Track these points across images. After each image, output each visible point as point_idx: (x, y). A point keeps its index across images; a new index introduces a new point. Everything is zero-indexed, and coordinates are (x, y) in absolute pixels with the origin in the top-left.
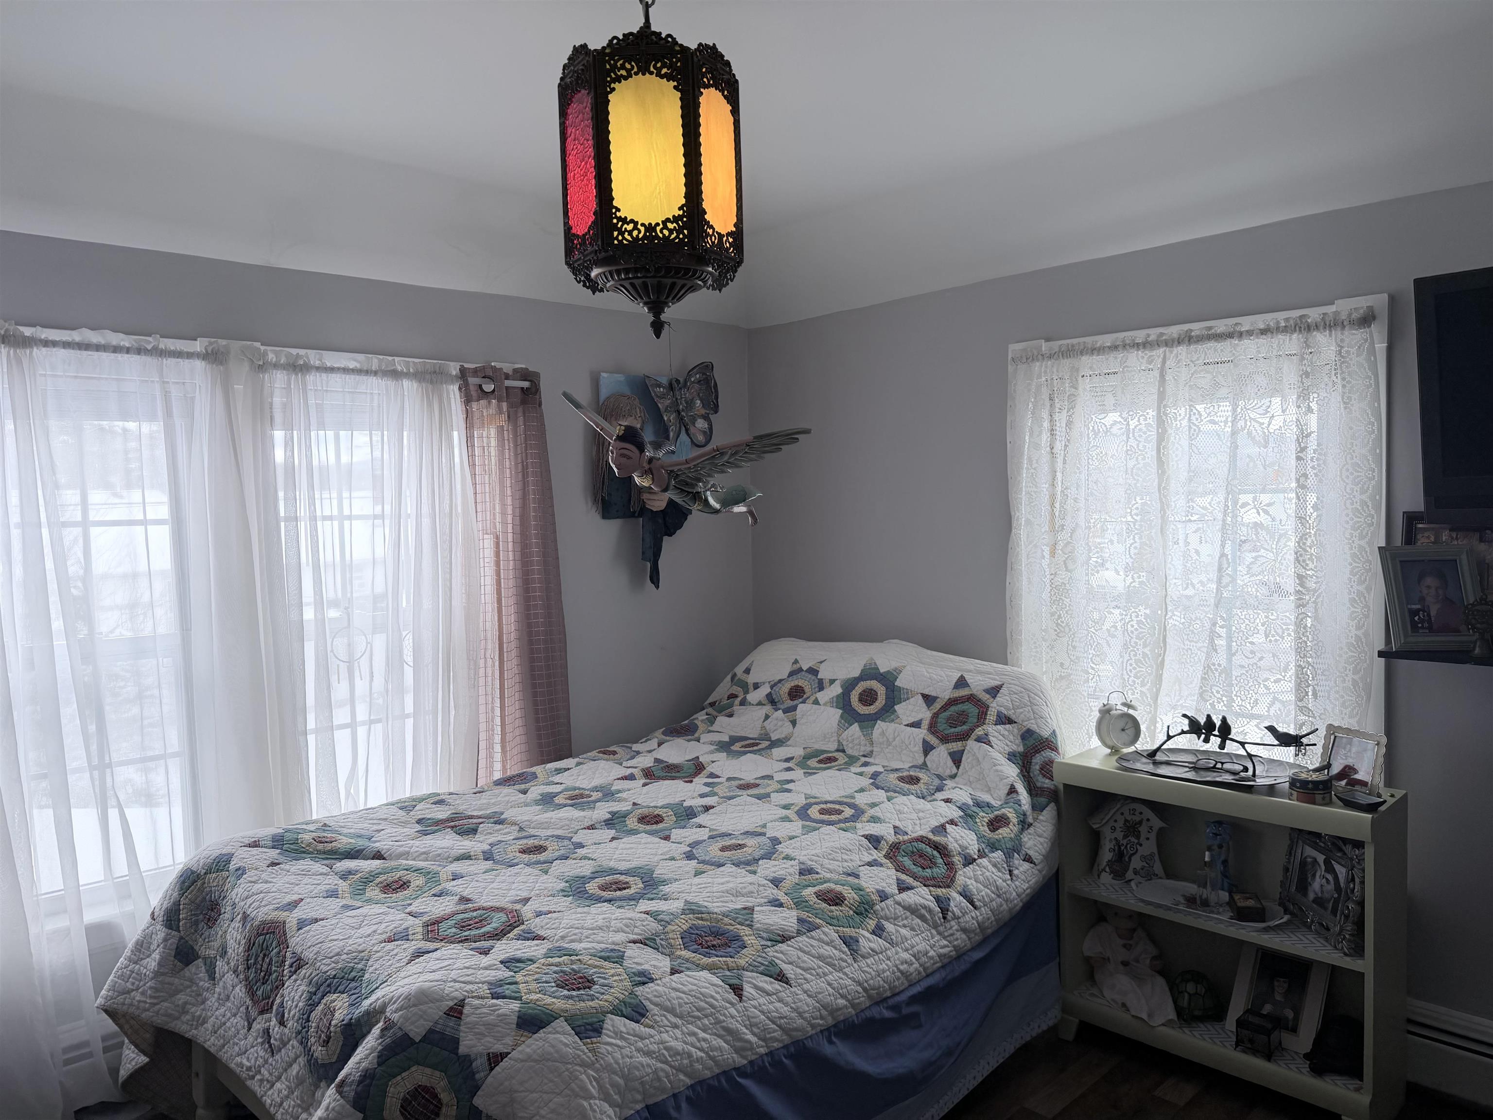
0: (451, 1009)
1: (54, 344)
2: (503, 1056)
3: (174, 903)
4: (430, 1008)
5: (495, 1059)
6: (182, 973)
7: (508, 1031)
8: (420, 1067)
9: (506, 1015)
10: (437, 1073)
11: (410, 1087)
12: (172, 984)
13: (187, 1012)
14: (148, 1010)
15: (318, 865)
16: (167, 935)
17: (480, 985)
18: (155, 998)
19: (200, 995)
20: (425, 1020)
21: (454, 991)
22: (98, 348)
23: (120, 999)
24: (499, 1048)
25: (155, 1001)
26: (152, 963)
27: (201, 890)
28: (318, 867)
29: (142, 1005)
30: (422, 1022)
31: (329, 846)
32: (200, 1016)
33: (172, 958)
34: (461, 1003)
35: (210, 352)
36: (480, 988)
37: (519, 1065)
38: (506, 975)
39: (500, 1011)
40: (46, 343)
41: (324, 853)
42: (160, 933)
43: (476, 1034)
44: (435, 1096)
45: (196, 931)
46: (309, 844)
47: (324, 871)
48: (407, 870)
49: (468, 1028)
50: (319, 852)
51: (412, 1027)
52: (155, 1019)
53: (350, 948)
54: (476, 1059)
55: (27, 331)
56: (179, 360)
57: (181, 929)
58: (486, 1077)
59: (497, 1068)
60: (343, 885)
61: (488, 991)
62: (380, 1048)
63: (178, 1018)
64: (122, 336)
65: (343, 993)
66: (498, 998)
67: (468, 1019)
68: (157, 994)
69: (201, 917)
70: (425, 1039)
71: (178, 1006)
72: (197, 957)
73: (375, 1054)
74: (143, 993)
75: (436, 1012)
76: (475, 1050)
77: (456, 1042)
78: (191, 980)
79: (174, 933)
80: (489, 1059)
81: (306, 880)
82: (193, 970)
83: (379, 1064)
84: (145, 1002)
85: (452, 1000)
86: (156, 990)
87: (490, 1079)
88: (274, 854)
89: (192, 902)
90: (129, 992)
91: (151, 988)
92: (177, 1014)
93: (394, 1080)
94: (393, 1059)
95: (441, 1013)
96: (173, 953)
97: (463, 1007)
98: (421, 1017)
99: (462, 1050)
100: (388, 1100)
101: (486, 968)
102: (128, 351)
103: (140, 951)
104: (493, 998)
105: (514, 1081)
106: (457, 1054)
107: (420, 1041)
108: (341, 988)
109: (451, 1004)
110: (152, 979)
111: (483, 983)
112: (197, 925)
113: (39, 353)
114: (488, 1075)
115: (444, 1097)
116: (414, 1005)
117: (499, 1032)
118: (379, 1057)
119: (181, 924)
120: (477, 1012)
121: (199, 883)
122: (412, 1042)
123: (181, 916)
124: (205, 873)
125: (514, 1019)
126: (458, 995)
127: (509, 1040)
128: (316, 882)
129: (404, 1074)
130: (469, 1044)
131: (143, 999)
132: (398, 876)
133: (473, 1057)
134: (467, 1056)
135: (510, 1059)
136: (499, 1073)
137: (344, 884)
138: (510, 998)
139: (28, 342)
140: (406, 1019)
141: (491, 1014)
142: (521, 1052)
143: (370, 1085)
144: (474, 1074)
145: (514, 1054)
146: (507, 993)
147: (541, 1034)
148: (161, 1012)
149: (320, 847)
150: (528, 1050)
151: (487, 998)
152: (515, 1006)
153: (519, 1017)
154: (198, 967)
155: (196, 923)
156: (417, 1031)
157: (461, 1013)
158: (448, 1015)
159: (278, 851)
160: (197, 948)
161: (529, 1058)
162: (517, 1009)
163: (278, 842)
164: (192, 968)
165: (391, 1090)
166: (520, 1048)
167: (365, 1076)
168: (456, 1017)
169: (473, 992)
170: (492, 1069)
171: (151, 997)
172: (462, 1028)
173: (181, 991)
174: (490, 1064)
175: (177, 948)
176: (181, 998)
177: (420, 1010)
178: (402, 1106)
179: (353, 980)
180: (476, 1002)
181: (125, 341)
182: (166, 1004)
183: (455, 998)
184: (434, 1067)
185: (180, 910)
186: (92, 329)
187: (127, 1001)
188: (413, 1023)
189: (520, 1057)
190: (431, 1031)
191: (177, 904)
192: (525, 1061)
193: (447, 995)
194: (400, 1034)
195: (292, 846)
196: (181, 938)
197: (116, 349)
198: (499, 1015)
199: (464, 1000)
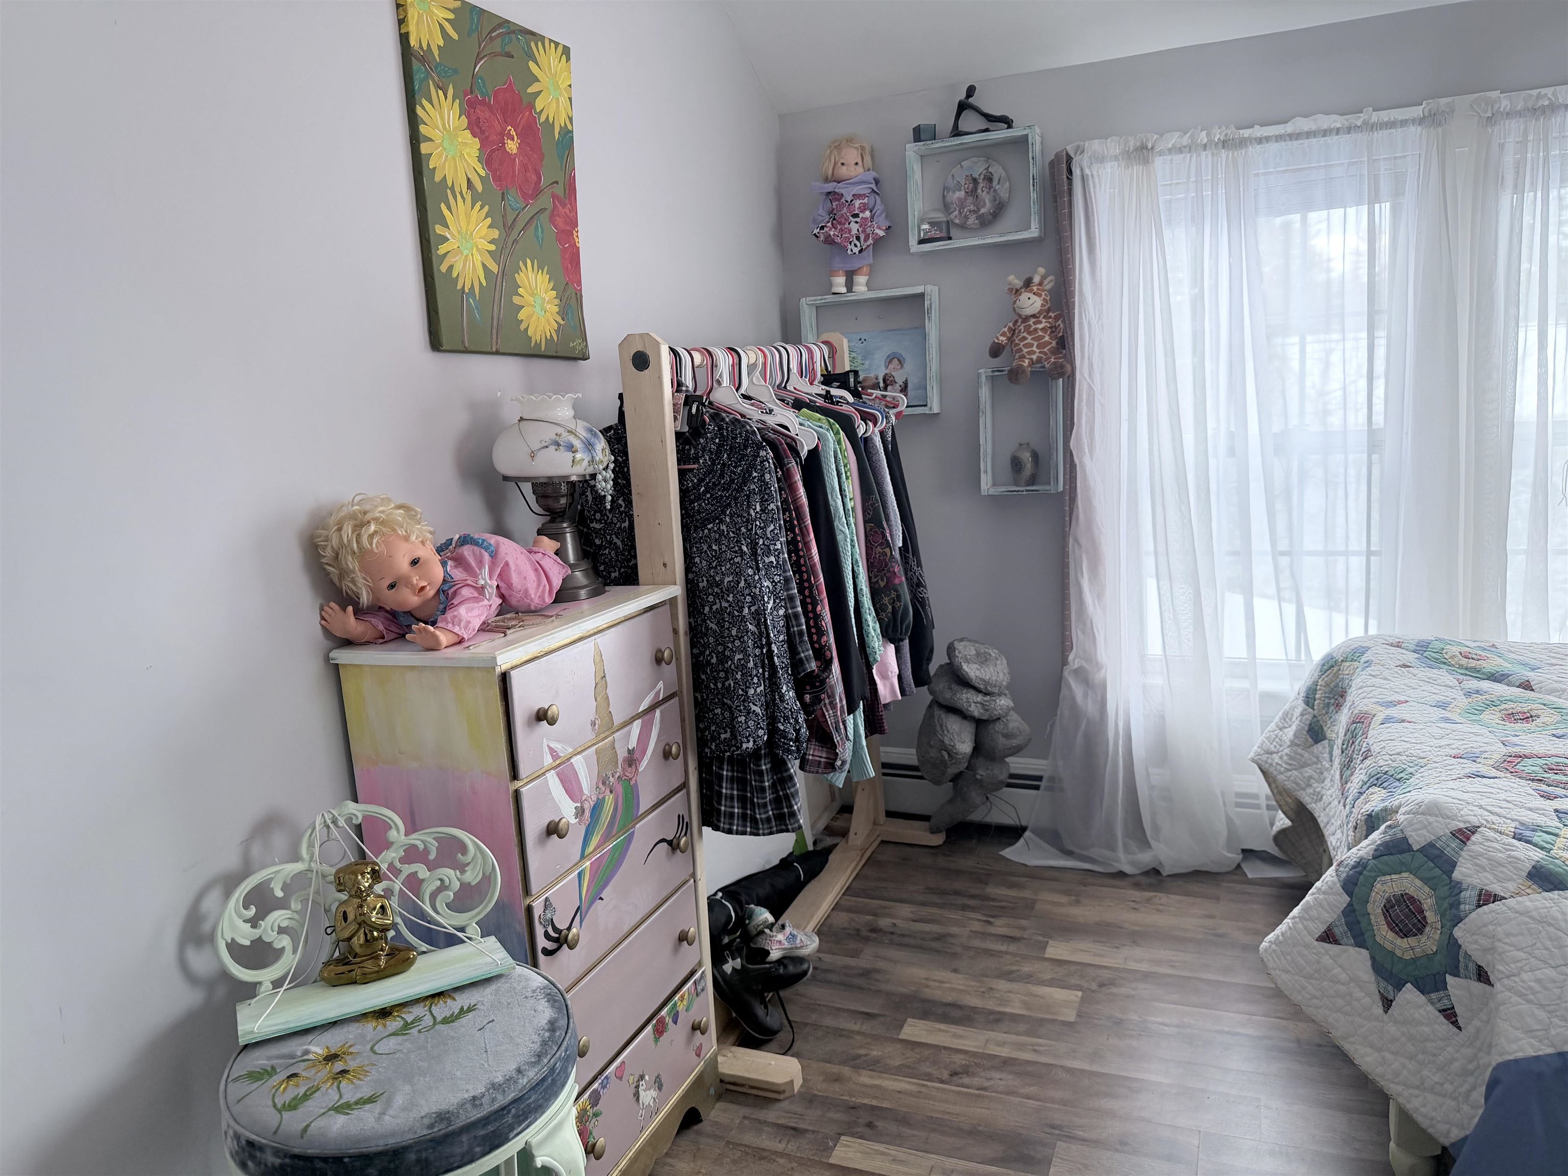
0: (1460, 830)
1: (1268, 139)
2: (1496, 898)
3: (1314, 682)
4: (1437, 821)
5: (1486, 898)
6: (1312, 749)
7: (1515, 877)
8: (1412, 876)
9: (1519, 859)
10: (1427, 889)
11: (1398, 891)
12: (1302, 756)
13: (1310, 786)
14: (1282, 773)
15: (1451, 677)
16: (1305, 710)
17: (1509, 821)
18: (1290, 765)
19: (1322, 773)
20: (1429, 832)
21: (1471, 815)
22: (1309, 134)
23: (1265, 757)
24: (1496, 888)
25: (1288, 767)
26: (1290, 733)
27: (1336, 675)
28: (1450, 680)
29: (1278, 767)
30: (1424, 832)
31: (1473, 663)
32: (1319, 793)
33: (1305, 733)
34: (1474, 830)
35: (1426, 114)
36: (1505, 823)
37: (1512, 915)
38: (1550, 824)
39: (1513, 853)
40: (1260, 141)
41: (1466, 669)
42: (1301, 706)
43: (1477, 865)
44: (1422, 911)
45: (1327, 713)
46: (1453, 657)
47: (1451, 684)
48: (1544, 705)
49: (1470, 856)
50: (1461, 667)
51: (1413, 833)
52: (1286, 783)
53: (1412, 752)
54: (1467, 889)
55: (1246, 133)
56: (1393, 130)
57: (1315, 707)
58: (1471, 911)
59: (1485, 907)
60: (1463, 701)
61: (1513, 830)
62: (1379, 842)
63: (1304, 789)
64: (1334, 117)
65: (1385, 788)
66: (1520, 840)
67: (1473, 847)
68: (1291, 762)
69: (1333, 701)
70: (1422, 850)
71: (1304, 777)
72: (1324, 738)
73: (1373, 847)
74: (1281, 758)
75: (1441, 829)
76: (1469, 880)
77: (1454, 865)
78: (1317, 758)
79: (1310, 710)
80: (1480, 895)
81: (1428, 687)
82: (1320, 749)
83: (1375, 858)
84: (1281, 765)
85: (1465, 822)
86: (1291, 758)
87: (1473, 915)
88: (1411, 657)
89: (1327, 685)
90: (1272, 753)
91: (1287, 754)
92: (1303, 785)
93: (1383, 878)
94: (1386, 857)
95: (1448, 831)
96: (1307, 728)
97: (1473, 833)
98: (1425, 827)
99: (1456, 875)
100: (1373, 894)
101: (1530, 809)
102: (1338, 131)
103: (1285, 720)
104: (1514, 838)
105: (1499, 929)
106: (1450, 877)
107: (1418, 850)
108: (1385, 784)
109: (1462, 825)
110: (1289, 746)
111: (1513, 820)
112: (1328, 708)
113: (1254, 150)
114: (1474, 910)
115: (1430, 916)
116: (1422, 814)
117: (1502, 872)
118: (1375, 850)
119: (1316, 703)
120: (1487, 844)
121: (1336, 669)
122: (1409, 848)
123: (1317, 696)
124: (1342, 661)
125: (1528, 866)
126: (1475, 821)
127: (1512, 886)
128: (1435, 691)
129: (1393, 876)
130: (1463, 871)
131: (1280, 762)
132: (1529, 708)
133: (1464, 886)
134: (1459, 883)
135: (1504, 904)
136: (1485, 913)
137: (1465, 700)
138: (1536, 845)
139: (1243, 143)
140: (1411, 824)
141: (1501, 852)
142: (1518, 903)
143: (1360, 873)
144: (1459, 903)
145: (1510, 902)
146: (1536, 839)
147: (1555, 894)
148: (1292, 778)
149: (1464, 662)
150: (1528, 904)
151: (1507, 835)
152: (1537, 855)
153: (1534, 867)
154: (1324, 748)
155: (1328, 705)
156: (1417, 840)
157: (1468, 839)
158: (1454, 835)
159: (1417, 656)
160: (1325, 729)
161: (1526, 913)
162: (1537, 859)
163: (1421, 648)
164: (1319, 747)
165: (1378, 886)
166: (1520, 899)
167: (1359, 863)
168: (1461, 840)
169: (1493, 823)
170: (1479, 906)
171: (1286, 763)
172: (1463, 853)
173: (1309, 765)
174: (1479, 900)
175: (1310, 725)
176: (1308, 772)
177: (1426, 819)
178: (1385, 906)
179: (1399, 780)
180: (1491, 834)
181: (1337, 121)
182: (1295, 773)
183: (1469, 822)
184: (1425, 881)
185: (1316, 690)
186: (1306, 117)
187: (1269, 761)
188: (1415, 830)
189: (1517, 907)
190: (1431, 845)
191: (1316, 683)
192: (1521, 914)
193: (1462, 816)
194: (1400, 835)
195: (1434, 655)
196: (1315, 716)
197: (1325, 133)
198: (1510, 856)
199: (1479, 827)
